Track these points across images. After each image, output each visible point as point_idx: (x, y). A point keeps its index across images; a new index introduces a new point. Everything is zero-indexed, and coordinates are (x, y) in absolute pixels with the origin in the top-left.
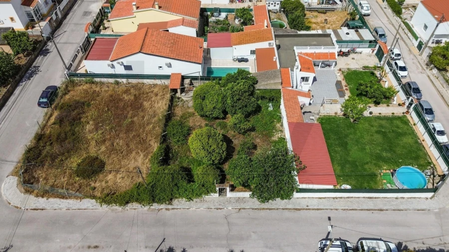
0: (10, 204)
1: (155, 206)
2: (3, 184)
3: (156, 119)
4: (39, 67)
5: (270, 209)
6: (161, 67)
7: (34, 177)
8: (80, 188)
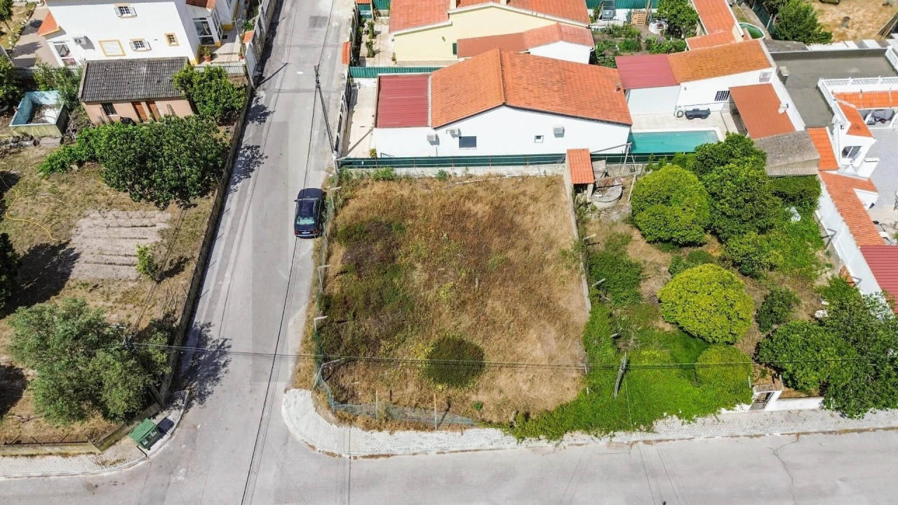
0: (313, 447)
1: (621, 436)
2: (283, 407)
3: (555, 251)
4: (259, 147)
5: (860, 431)
6: (539, 137)
7: (343, 390)
8: (449, 406)
